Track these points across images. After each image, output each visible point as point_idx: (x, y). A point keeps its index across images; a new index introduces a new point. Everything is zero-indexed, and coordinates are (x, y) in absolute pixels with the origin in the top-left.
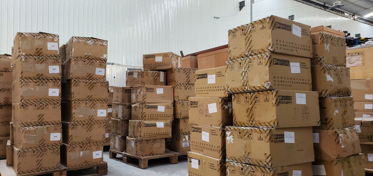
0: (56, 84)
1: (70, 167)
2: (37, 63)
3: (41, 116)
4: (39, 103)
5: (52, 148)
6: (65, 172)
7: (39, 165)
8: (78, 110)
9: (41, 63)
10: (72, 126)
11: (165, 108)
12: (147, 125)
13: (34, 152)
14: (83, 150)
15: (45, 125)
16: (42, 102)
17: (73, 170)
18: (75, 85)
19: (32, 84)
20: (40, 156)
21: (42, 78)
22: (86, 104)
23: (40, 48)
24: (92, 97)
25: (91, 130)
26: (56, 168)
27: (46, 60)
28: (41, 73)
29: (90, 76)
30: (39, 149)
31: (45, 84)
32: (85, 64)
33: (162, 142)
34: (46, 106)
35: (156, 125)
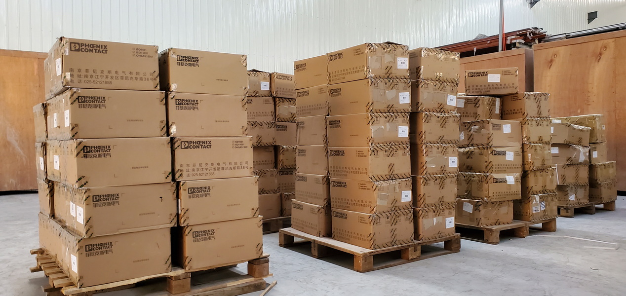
0: (405, 119)
1: (424, 241)
2: (388, 88)
3: (391, 166)
4: (389, 147)
5: (405, 213)
6: (419, 248)
7: (393, 237)
8: (431, 157)
9: (392, 88)
10: (425, 181)
11: (514, 155)
12: (497, 181)
13: (388, 218)
14: (436, 216)
15: (396, 179)
16: (392, 146)
17: (426, 245)
18: (427, 121)
19: (382, 120)
20: (394, 224)
21: (392, 110)
22: (438, 149)
23: (390, 66)
24: (443, 138)
25: (444, 186)
26: (410, 241)
27: (397, 84)
28: (391, 104)
29: (441, 107)
30: (393, 214)
31: (395, 119)
32: (436, 90)
33: (509, 206)
34: (396, 151)
35: (506, 181)
